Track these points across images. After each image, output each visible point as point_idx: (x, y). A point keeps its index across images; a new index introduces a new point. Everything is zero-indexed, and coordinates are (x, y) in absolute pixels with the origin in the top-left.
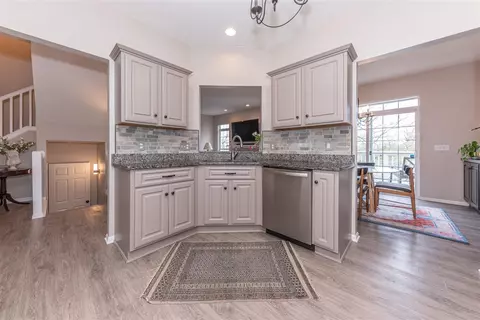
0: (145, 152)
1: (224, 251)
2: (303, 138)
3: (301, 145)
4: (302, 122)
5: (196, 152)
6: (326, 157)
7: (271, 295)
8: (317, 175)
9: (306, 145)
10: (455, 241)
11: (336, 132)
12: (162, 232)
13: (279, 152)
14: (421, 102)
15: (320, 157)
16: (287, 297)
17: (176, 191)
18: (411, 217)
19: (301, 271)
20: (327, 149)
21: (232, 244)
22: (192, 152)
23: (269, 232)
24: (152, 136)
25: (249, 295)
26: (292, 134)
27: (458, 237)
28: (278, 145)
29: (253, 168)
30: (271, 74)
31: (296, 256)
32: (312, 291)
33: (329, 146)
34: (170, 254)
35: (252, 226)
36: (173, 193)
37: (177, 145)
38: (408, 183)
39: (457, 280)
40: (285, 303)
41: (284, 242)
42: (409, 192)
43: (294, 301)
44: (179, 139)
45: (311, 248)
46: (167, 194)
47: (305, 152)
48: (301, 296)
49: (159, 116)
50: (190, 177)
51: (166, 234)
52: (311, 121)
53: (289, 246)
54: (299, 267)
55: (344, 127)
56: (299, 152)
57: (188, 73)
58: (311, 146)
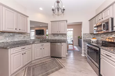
0: (9, 41)
1: (42, 65)
2: (58, 36)
3: (57, 37)
4: (58, 33)
5: (29, 39)
6: (62, 40)
7: (57, 70)
8: (62, 44)
9: (58, 37)
10: (78, 51)
11: (64, 35)
12: (21, 66)
13: (52, 39)
14: (73, 29)
15: (61, 40)
16: (60, 69)
17: (26, 53)
18: (73, 48)
19: (61, 63)
20: (62, 38)
21: (44, 62)
22: (27, 39)
23: (52, 57)
24: (12, 35)
25: (53, 72)
26: (55, 35)
27: (79, 50)
28: (52, 37)
29: (48, 43)
30: (51, 22)
31: (59, 60)
32: (63, 66)
33: (63, 37)
34: (25, 71)
35: (48, 56)
36: (25, 53)
37: (22, 38)
38: (72, 43)
39: (79, 57)
40: (60, 70)
41: (55, 58)
42: (73, 44)
43: (61, 69)
44: (23, 36)
45: (61, 58)
46: (23, 54)
47: (58, 39)
48: (62, 68)
49: (17, 29)
50: (30, 48)
51: (23, 66)
52: (60, 33)
53: (57, 59)
54: (60, 62)
55: (65, 34)
56: (57, 39)
57: (28, 17)
58: (59, 37)
